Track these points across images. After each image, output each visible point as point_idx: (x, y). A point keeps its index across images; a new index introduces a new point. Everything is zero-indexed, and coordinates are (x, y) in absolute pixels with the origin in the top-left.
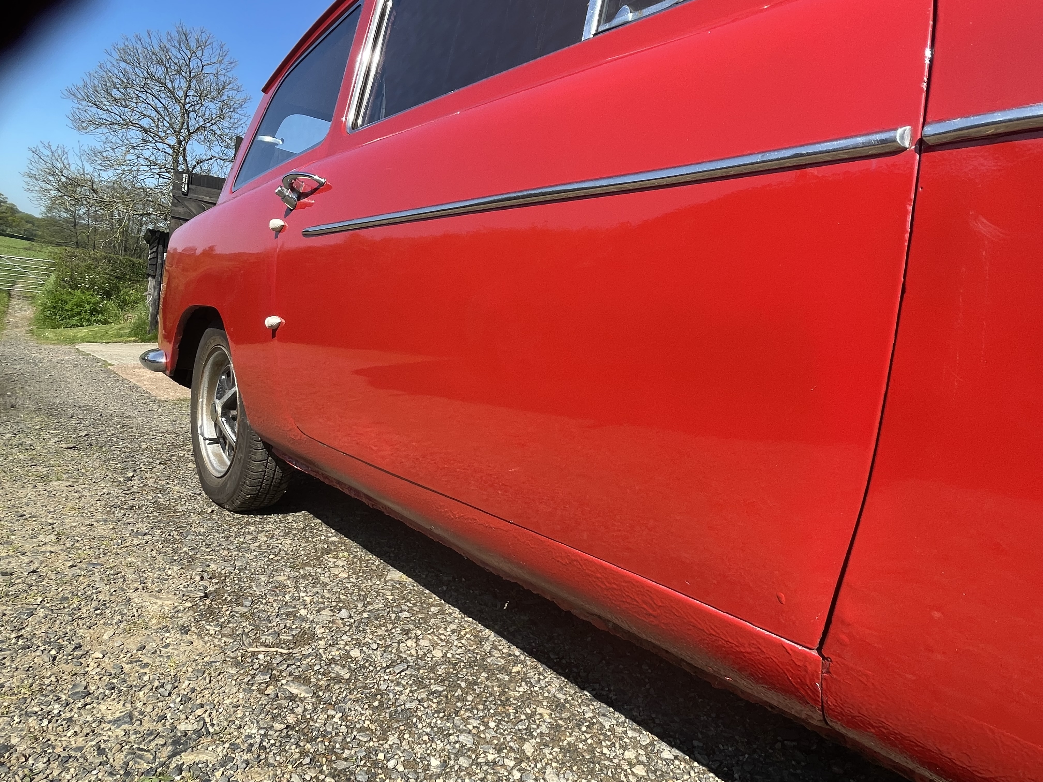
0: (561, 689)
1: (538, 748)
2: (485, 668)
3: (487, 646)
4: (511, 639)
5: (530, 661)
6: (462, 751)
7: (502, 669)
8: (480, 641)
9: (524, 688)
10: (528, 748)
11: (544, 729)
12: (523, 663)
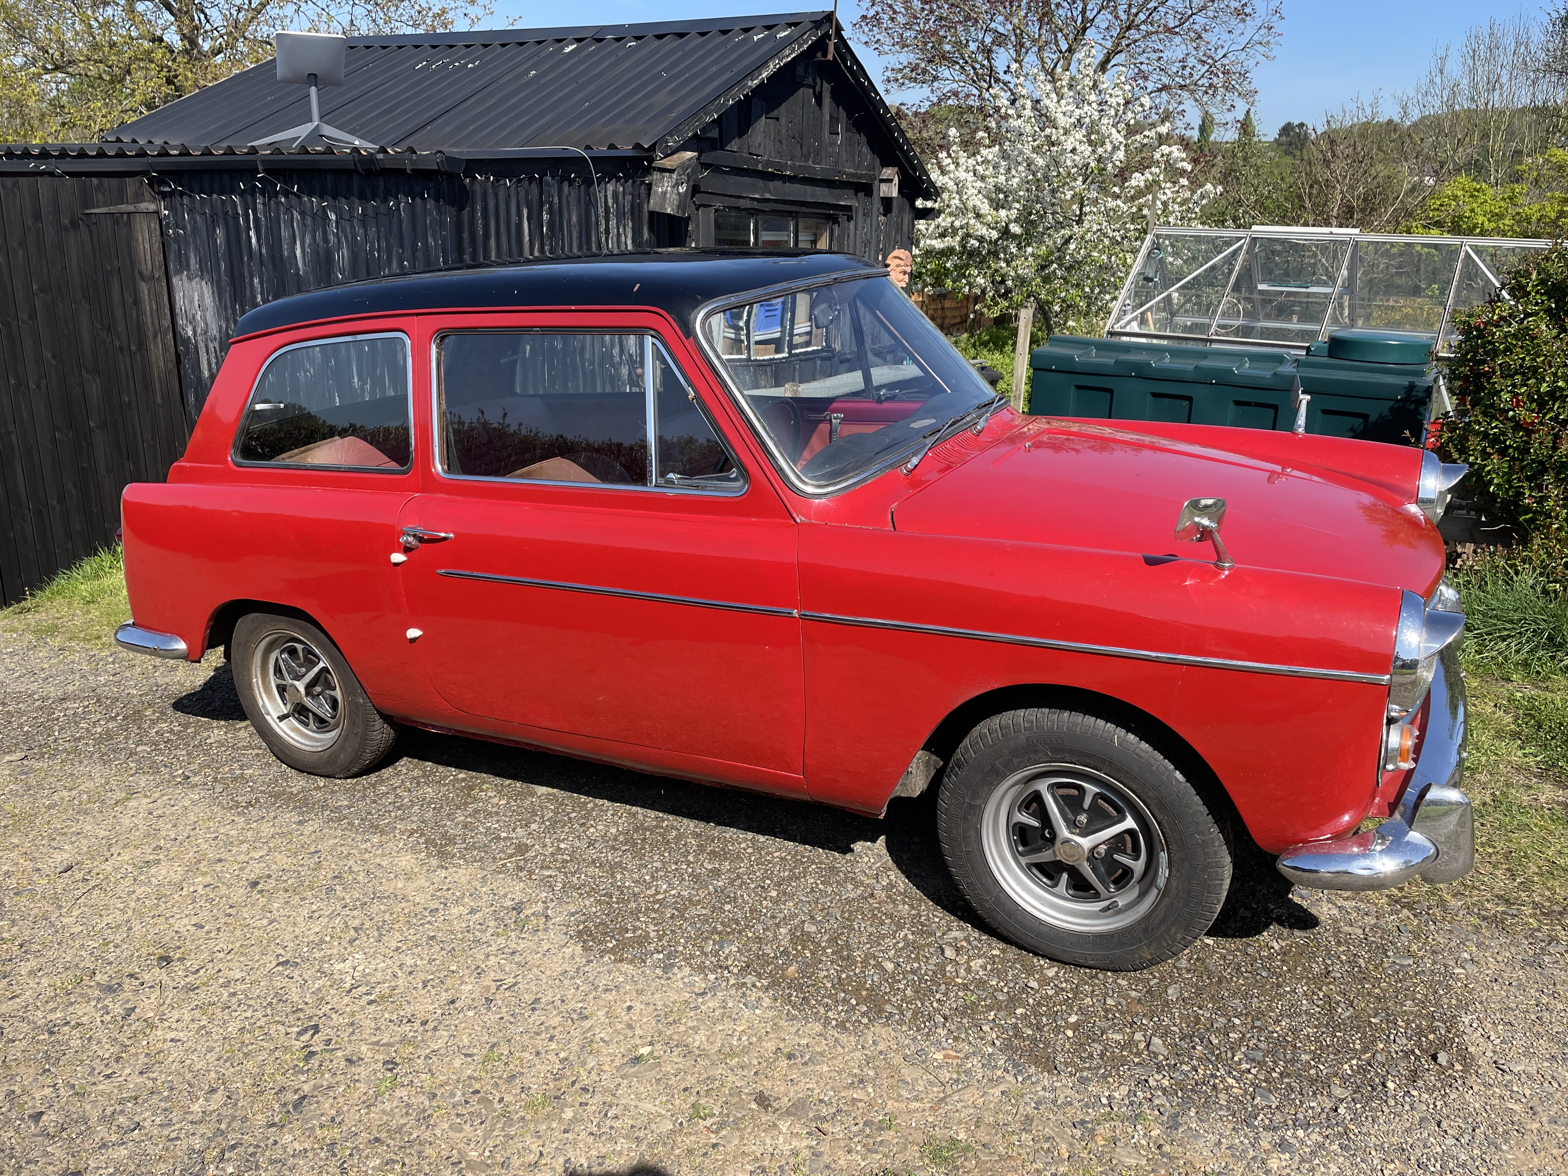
0: (696, 827)
1: (695, 857)
2: (646, 829)
3: (640, 817)
4: (652, 807)
5: (671, 817)
6: (657, 870)
7: (656, 827)
8: (634, 815)
9: (674, 833)
10: (690, 858)
11: (695, 848)
12: (667, 819)
